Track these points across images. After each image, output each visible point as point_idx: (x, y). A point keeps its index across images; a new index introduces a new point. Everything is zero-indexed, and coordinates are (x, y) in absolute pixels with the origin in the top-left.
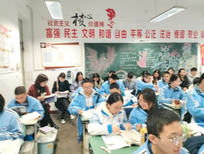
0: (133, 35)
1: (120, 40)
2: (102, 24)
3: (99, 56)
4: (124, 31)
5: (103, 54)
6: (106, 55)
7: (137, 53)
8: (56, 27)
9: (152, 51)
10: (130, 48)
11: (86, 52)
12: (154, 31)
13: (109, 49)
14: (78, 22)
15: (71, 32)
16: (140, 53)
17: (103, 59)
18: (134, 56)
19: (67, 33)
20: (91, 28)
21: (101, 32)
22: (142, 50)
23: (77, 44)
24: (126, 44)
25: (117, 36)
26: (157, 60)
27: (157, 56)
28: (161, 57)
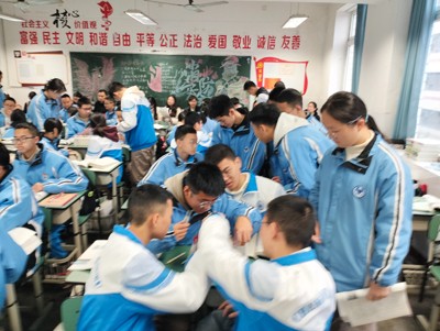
0: (141, 42)
1: (121, 49)
2: (93, 24)
3: (90, 72)
4: (126, 35)
5: (96, 69)
6: (100, 70)
7: (148, 69)
8: (32, 30)
9: (171, 67)
10: (136, 62)
11: (72, 65)
12: (173, 36)
13: (105, 61)
14: (60, 22)
15: (52, 36)
16: (151, 69)
17: (97, 75)
18: (143, 73)
19: (46, 38)
20: (79, 30)
21: (92, 36)
22: (155, 65)
23: (60, 52)
24: (131, 55)
25: (117, 42)
26: (180, 81)
27: (179, 75)
28: (185, 78)
